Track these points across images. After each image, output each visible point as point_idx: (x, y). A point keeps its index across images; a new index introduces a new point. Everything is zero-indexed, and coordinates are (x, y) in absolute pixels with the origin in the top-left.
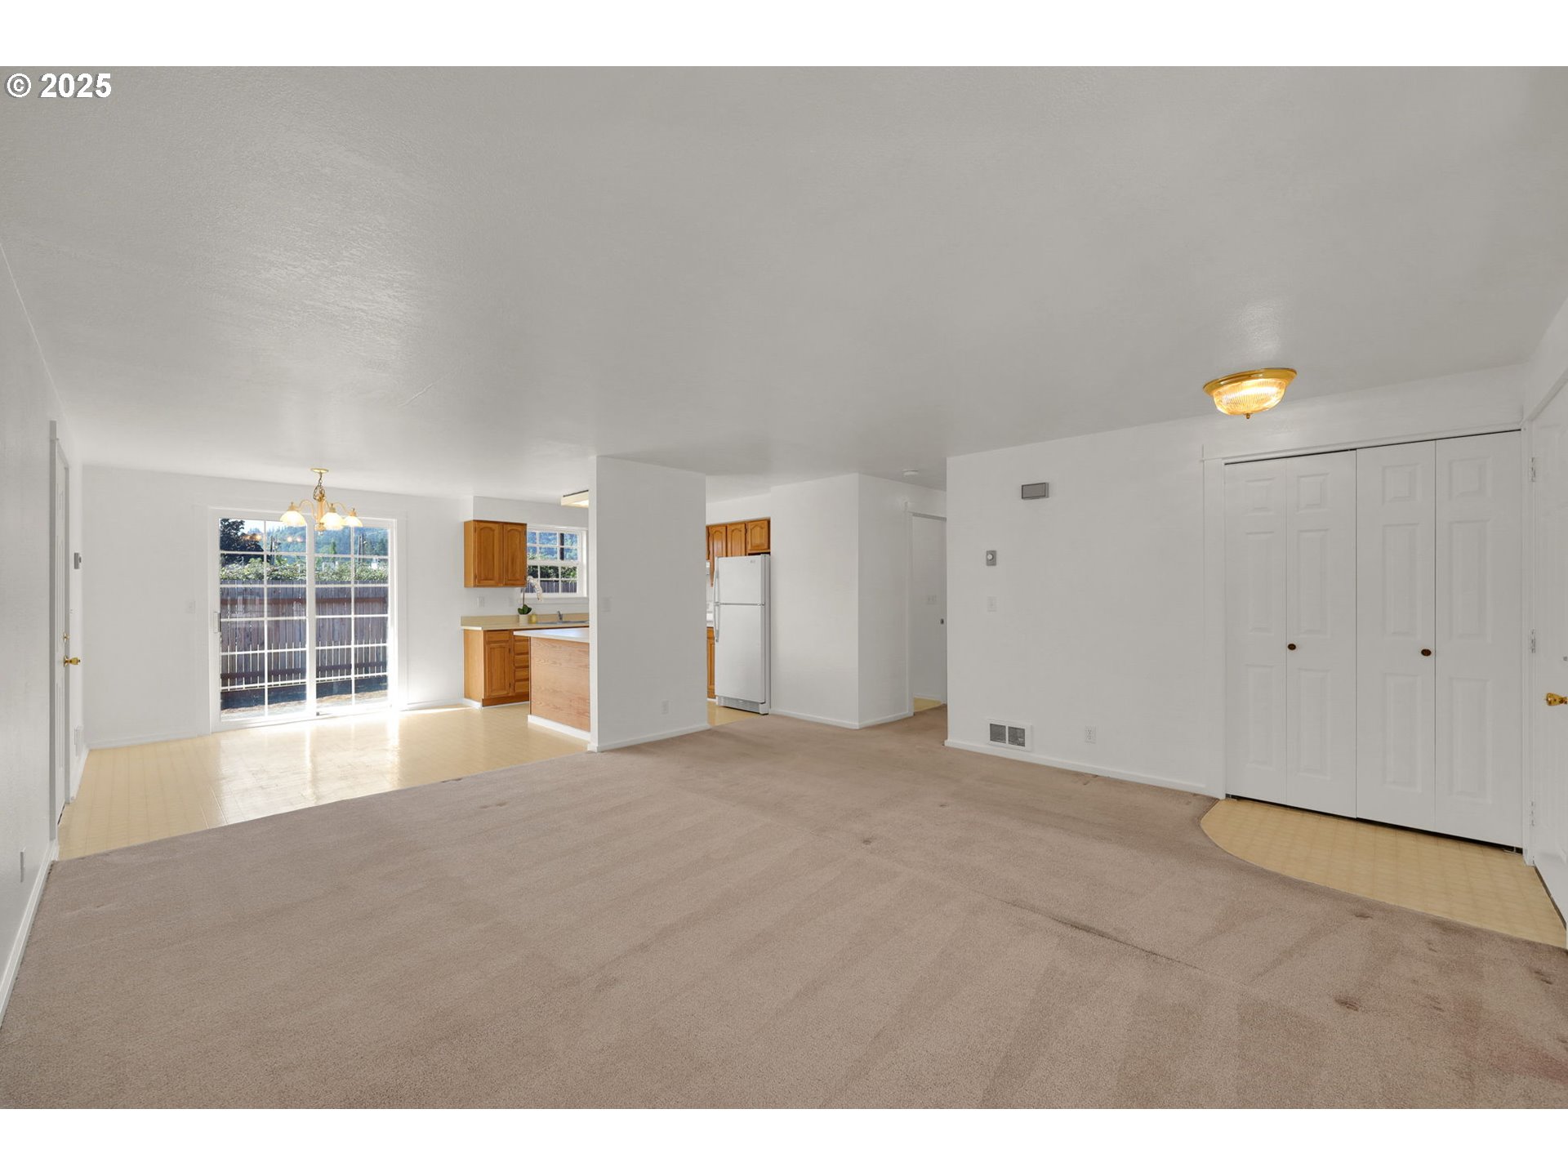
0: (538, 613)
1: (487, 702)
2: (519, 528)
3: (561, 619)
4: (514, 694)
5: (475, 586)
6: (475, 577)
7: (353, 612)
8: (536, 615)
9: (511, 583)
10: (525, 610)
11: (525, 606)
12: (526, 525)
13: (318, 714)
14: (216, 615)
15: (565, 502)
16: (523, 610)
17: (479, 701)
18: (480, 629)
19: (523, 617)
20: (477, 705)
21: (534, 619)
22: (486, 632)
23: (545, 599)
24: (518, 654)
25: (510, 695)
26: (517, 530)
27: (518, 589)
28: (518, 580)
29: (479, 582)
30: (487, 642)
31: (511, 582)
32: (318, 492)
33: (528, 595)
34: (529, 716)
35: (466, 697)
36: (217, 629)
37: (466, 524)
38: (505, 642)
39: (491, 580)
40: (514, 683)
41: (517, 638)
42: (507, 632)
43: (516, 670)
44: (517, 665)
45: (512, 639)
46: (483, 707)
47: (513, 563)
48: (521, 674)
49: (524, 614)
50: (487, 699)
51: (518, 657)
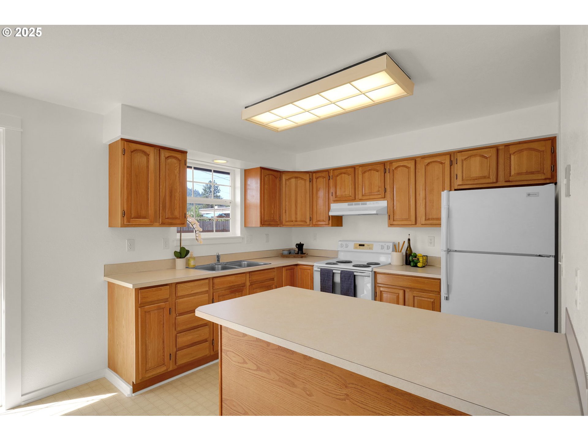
0: (194, 256)
1: (136, 388)
2: (179, 156)
3: (218, 260)
4: (175, 367)
5: (123, 225)
6: (124, 214)
8: (194, 258)
9: (167, 223)
10: (182, 253)
11: (182, 249)
12: (184, 153)
15: (247, 114)
16: (180, 253)
17: (128, 383)
18: (130, 286)
19: (180, 262)
20: (127, 390)
21: (192, 263)
22: (139, 291)
23: (204, 239)
24: (181, 314)
25: (171, 369)
26: (176, 157)
27: (174, 229)
28: (176, 218)
29: (129, 221)
30: (140, 305)
31: (170, 221)
33: (185, 236)
35: (109, 366)
37: (112, 146)
38: (166, 300)
39: (145, 218)
40: (176, 353)
41: (180, 294)
42: (168, 287)
43: (178, 335)
44: (179, 329)
45: (174, 295)
46: (133, 393)
47: (171, 197)
48: (184, 339)
49: (180, 258)
50: (139, 381)
51: (181, 318)
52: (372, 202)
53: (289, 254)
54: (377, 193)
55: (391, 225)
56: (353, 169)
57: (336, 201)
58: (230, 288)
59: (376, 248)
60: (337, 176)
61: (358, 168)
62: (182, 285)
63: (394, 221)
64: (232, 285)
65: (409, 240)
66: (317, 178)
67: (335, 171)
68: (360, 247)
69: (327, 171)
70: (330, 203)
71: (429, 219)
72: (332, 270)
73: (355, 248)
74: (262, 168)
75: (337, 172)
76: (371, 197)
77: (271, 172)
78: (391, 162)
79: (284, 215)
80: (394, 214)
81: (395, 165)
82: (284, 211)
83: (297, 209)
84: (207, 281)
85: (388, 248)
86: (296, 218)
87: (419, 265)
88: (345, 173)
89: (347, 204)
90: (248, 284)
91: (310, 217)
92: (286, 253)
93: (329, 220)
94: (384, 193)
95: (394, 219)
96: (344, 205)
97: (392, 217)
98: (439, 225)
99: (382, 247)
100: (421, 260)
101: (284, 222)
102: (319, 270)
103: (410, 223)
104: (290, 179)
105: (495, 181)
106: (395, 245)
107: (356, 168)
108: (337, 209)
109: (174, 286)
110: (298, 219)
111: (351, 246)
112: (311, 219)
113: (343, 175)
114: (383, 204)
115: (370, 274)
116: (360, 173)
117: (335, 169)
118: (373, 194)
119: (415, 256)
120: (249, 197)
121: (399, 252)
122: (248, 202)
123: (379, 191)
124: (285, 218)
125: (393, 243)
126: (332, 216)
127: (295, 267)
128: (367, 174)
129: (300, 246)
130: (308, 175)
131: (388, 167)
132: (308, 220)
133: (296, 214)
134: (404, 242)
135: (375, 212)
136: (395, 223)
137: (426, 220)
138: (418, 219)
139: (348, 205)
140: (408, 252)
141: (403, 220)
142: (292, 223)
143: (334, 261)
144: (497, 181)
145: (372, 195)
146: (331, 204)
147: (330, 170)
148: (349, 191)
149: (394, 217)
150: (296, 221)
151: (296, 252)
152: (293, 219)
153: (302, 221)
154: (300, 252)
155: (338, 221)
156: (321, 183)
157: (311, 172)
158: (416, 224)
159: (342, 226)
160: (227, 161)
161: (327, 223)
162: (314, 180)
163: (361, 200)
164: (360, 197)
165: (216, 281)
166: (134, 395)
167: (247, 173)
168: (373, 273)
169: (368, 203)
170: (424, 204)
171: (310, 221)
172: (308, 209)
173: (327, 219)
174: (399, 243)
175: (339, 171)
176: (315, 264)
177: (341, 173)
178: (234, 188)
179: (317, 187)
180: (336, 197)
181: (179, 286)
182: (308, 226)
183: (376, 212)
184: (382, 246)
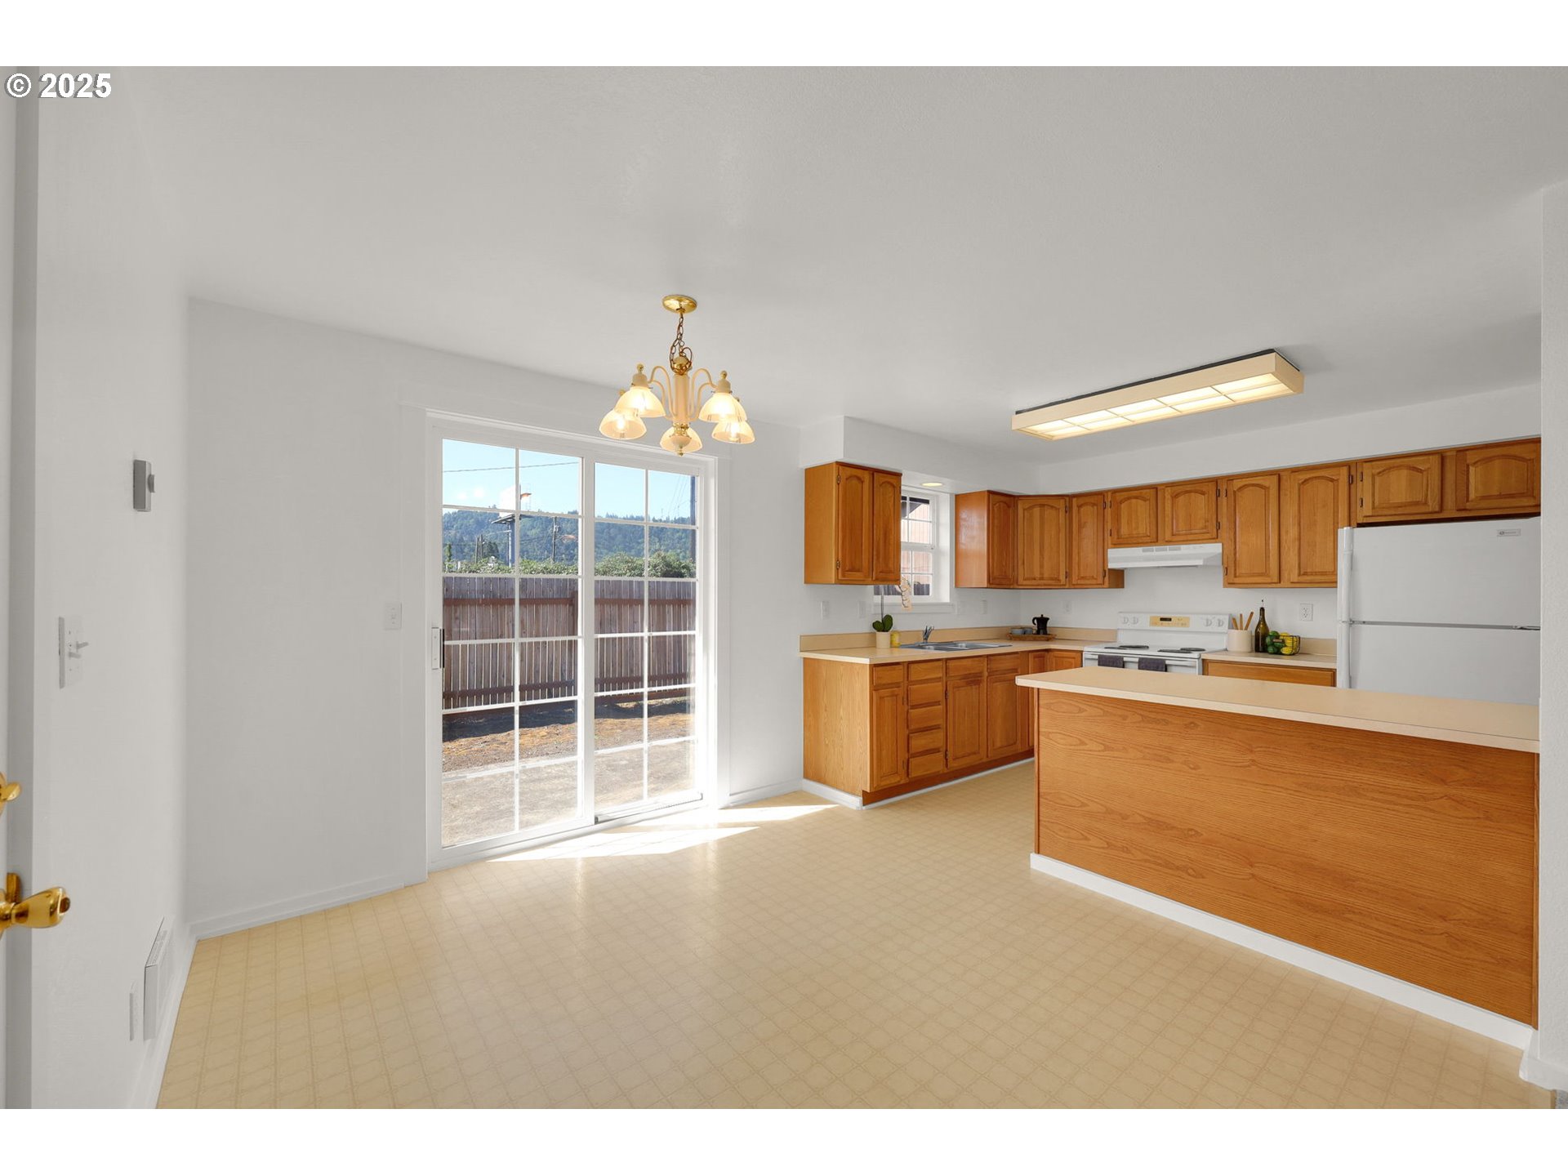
0: (900, 628)
1: (868, 798)
2: (893, 481)
3: (927, 637)
4: (907, 780)
5: (839, 582)
6: (838, 566)
7: (646, 628)
8: (899, 632)
9: (880, 578)
10: (884, 625)
11: (884, 617)
12: (898, 475)
13: (597, 821)
14: (437, 633)
15: (1019, 422)
16: (882, 623)
17: (853, 793)
18: (866, 662)
19: (882, 637)
20: (854, 802)
21: (897, 639)
22: (873, 668)
23: (913, 605)
24: (914, 707)
25: (904, 781)
26: (889, 483)
29: (843, 575)
30: (875, 688)
31: (883, 575)
32: (677, 355)
34: (1035, 858)
35: (806, 776)
36: (437, 663)
37: (807, 476)
38: (898, 685)
39: (858, 571)
40: (908, 761)
41: (913, 677)
42: (901, 667)
43: (911, 735)
44: (912, 727)
45: (906, 679)
46: (864, 805)
47: (885, 542)
48: (919, 743)
49: (883, 631)
50: (873, 790)
51: (914, 712)
52: (1191, 546)
53: (1024, 635)
54: (1201, 531)
55: (1229, 584)
56: (1153, 491)
57: (1117, 545)
58: (965, 677)
59: (1196, 623)
60: (1121, 502)
61: (1164, 489)
62: (916, 665)
63: (1235, 576)
64: (968, 672)
65: (1262, 610)
66: (1079, 507)
67: (1117, 494)
68: (1162, 624)
69: (1101, 494)
70: (1106, 547)
71: (1305, 574)
72: (1122, 658)
73: (1153, 623)
74: (990, 492)
75: (1120, 497)
76: (1190, 537)
77: (1003, 498)
78: (1230, 479)
79: (1021, 568)
80: (1235, 566)
81: (1238, 484)
82: (1020, 562)
83: (1043, 558)
84: (940, 663)
85: (1220, 624)
86: (1042, 574)
87: (1285, 650)
88: (1136, 498)
89: (1140, 549)
90: (986, 674)
91: (1066, 572)
92: (1018, 632)
93: (1104, 576)
94: (1215, 530)
95: (1235, 574)
96: (1137, 551)
97: (1231, 570)
98: (1333, 584)
99: (1208, 623)
100: (1289, 642)
101: (1021, 581)
102: (1097, 657)
103: (1269, 580)
104: (1031, 508)
105: (1437, 509)
106: (1234, 619)
107: (1159, 488)
108: (1118, 558)
109: (906, 665)
110: (1046, 576)
111: (1144, 622)
112: (1067, 575)
113: (1134, 501)
114: (1215, 548)
115: (1197, 663)
116: (1168, 496)
117: (1115, 491)
118: (1193, 531)
119: (1277, 636)
120: (963, 539)
121: (1241, 629)
122: (962, 547)
123: (1206, 527)
124: (1021, 574)
125: (1230, 615)
126: (1110, 570)
127: (1046, 653)
128: (1181, 499)
129: (1042, 622)
130: (1062, 501)
131: (1223, 487)
132: (1062, 577)
133: (1042, 566)
134: (1252, 613)
135: (1200, 562)
136: (1237, 580)
137: (1299, 575)
138: (1285, 575)
139: (1144, 551)
140: (1260, 631)
141: (1253, 575)
142: (1034, 582)
143: (1117, 645)
144: (1442, 509)
145: (1191, 534)
146: (1109, 550)
147: (1107, 491)
148: (1144, 527)
149: (1235, 570)
150: (1042, 579)
151: (1034, 632)
152: (1037, 575)
153: (1052, 579)
154: (1041, 631)
155: (1117, 578)
156: (1089, 513)
157: (1067, 496)
158: (1280, 582)
159: (1123, 587)
160: (943, 484)
161: (1100, 581)
162: (1075, 509)
163: (1169, 542)
164: (1168, 536)
165: (951, 664)
166: (864, 808)
167: (960, 501)
168: (1200, 660)
169: (1183, 547)
170: (1297, 548)
171: (1066, 577)
172: (1062, 558)
173: (1101, 577)
174: (1241, 615)
175: (1125, 494)
176: (1086, 649)
177: (1129, 498)
178: (936, 524)
179: (1079, 521)
180: (1118, 538)
181: (912, 666)
182: (1062, 587)
183: (1204, 562)
184: (1207, 620)
